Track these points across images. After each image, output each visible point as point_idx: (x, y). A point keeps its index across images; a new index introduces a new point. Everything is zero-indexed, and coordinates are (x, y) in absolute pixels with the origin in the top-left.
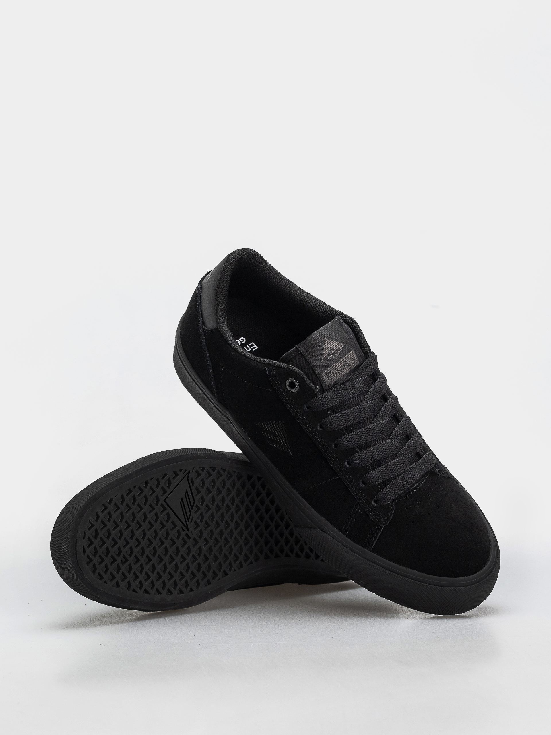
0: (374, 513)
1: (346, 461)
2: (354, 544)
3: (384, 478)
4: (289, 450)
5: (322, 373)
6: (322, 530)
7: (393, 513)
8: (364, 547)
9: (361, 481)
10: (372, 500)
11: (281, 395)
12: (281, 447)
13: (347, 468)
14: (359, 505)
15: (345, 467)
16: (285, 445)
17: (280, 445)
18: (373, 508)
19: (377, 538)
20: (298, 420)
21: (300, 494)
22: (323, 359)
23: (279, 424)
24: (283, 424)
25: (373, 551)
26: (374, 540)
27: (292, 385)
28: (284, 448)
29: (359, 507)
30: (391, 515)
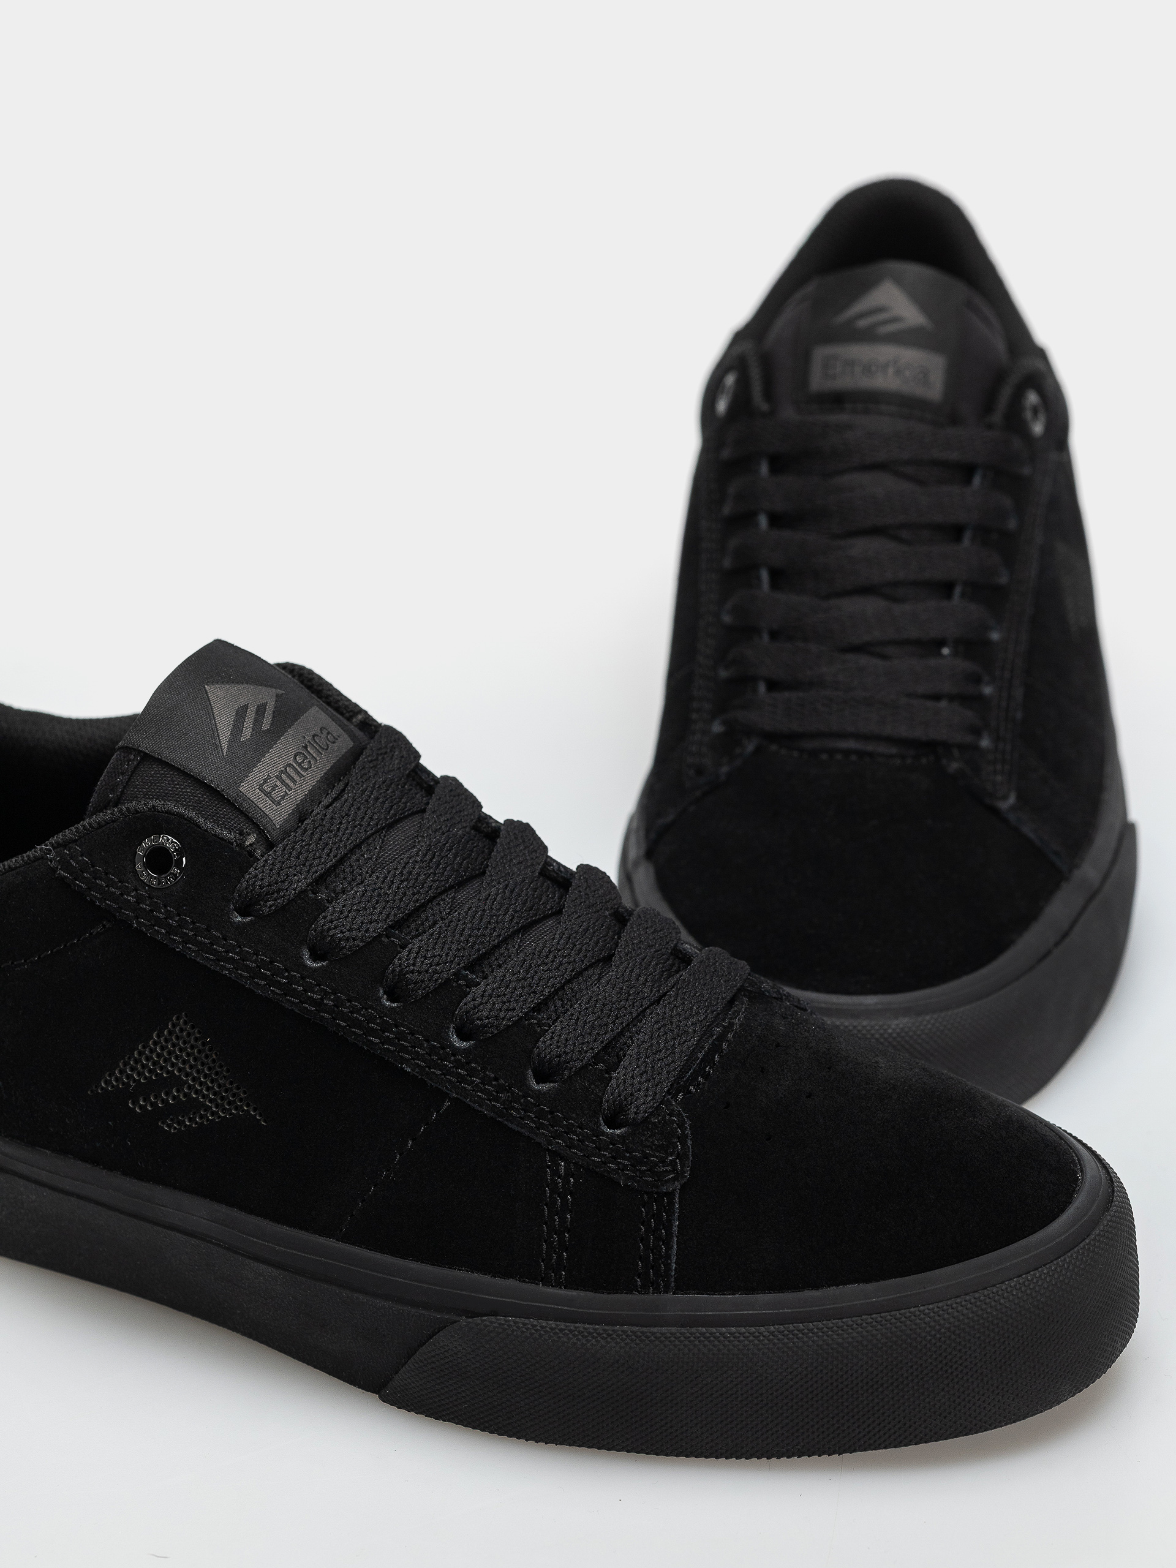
0: (624, 1158)
1: (448, 1028)
2: (605, 1296)
3: (602, 1032)
4: (241, 1107)
5: (244, 788)
6: (473, 1314)
7: (688, 1131)
8: (644, 1289)
9: (530, 1072)
10: (598, 1118)
11: (137, 917)
12: (213, 1113)
13: (466, 1051)
14: (562, 1159)
15: (456, 1051)
16: (223, 1098)
17: (208, 1109)
18: (614, 1145)
19: (675, 1239)
20: (228, 969)
21: (345, 1239)
22: (225, 746)
23: (170, 1033)
24: (185, 1023)
25: (680, 1289)
26: (669, 1247)
27: (159, 860)
28: (224, 1110)
29: (565, 1166)
30: (684, 1144)
